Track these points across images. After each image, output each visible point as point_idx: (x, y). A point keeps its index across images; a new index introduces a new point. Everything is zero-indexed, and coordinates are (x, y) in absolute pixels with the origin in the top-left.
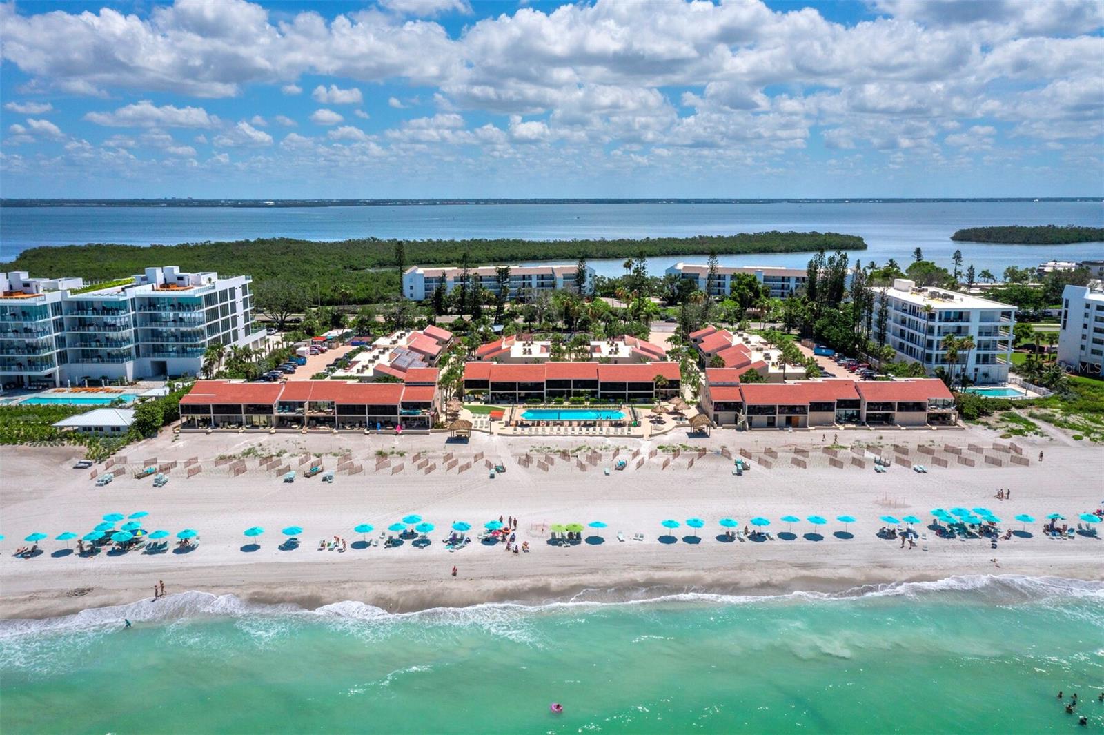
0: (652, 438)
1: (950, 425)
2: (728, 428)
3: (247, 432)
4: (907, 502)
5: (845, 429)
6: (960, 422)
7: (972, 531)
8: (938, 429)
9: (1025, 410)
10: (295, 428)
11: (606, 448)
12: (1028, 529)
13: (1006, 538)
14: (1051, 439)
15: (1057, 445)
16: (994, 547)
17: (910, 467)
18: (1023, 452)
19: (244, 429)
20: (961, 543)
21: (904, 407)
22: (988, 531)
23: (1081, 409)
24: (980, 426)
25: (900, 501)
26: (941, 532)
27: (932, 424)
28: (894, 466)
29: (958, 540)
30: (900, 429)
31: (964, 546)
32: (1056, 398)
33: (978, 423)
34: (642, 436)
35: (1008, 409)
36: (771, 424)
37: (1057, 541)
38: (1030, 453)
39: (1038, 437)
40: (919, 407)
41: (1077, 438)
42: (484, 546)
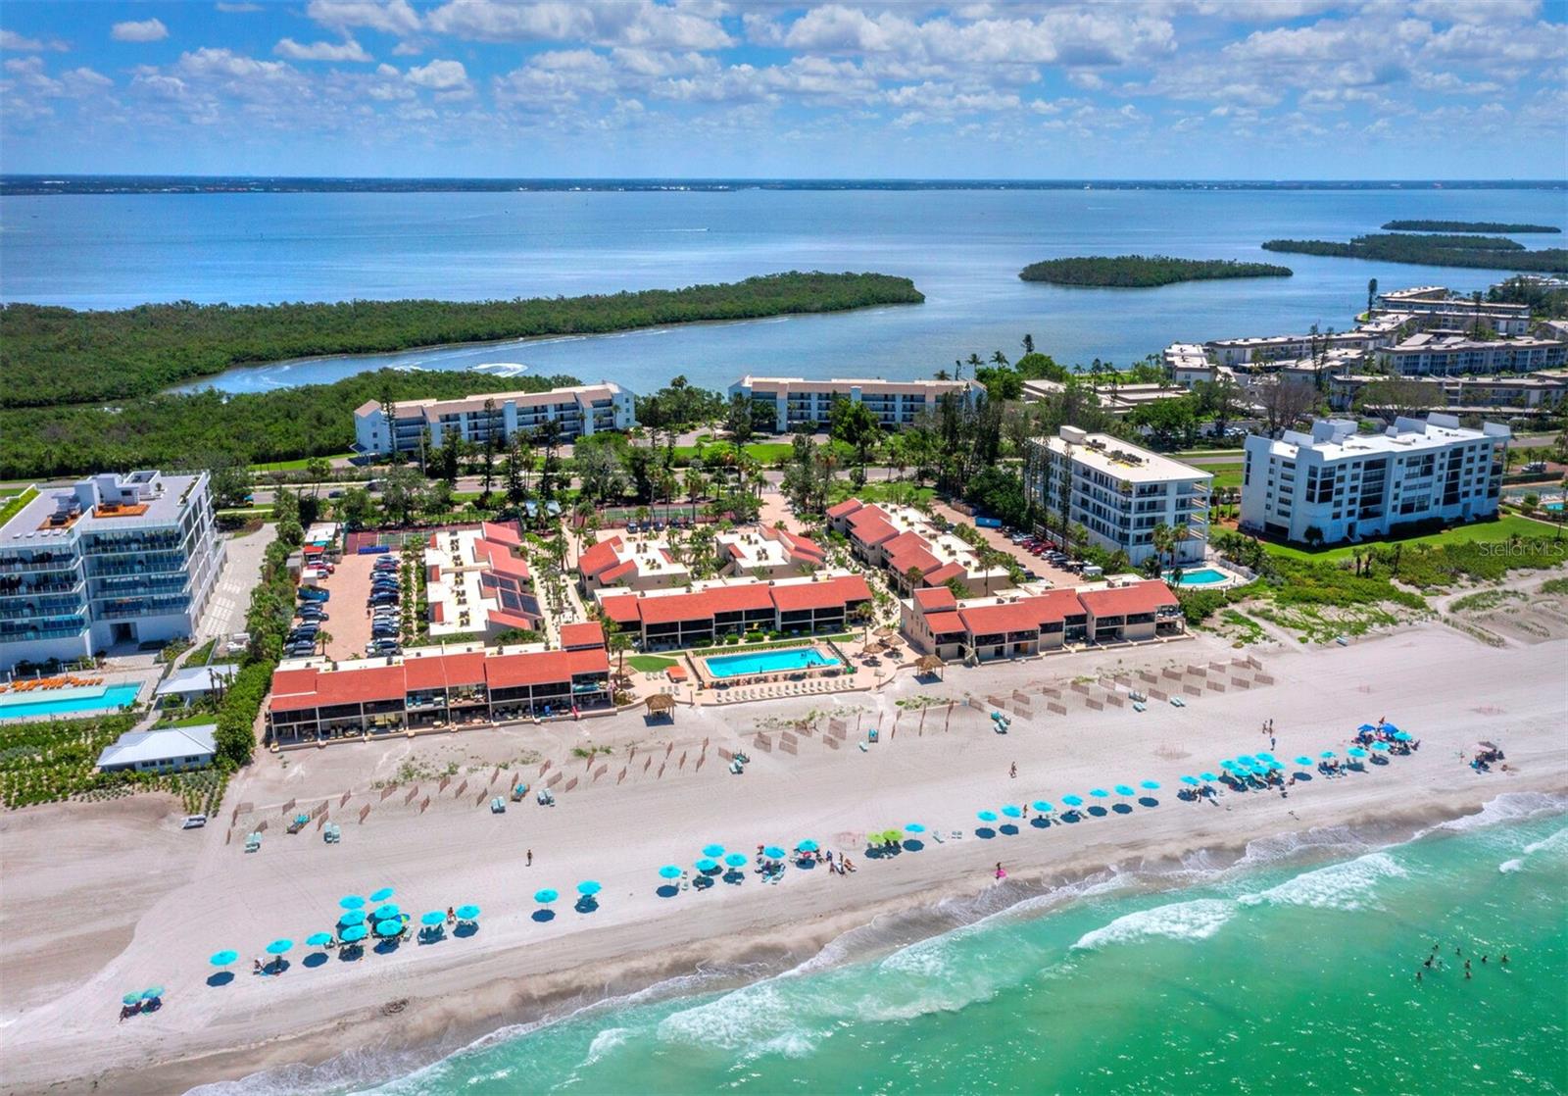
0: (882, 690)
1: (1178, 634)
2: (955, 664)
3: (375, 740)
4: (1187, 750)
5: (1077, 651)
6: (1186, 628)
7: (1259, 779)
8: (1169, 641)
9: (1241, 604)
10: (439, 726)
11: (841, 712)
12: (1307, 770)
13: (1291, 784)
14: (1281, 645)
15: (1287, 652)
16: (1284, 795)
17: (1165, 700)
18: (1263, 667)
19: (370, 735)
20: (1255, 796)
21: (1134, 619)
22: (1273, 779)
23: (1293, 599)
24: (1207, 632)
25: (1179, 749)
26: (1236, 786)
27: (1162, 635)
28: (1151, 700)
29: (1251, 793)
30: (1131, 646)
31: (1259, 799)
32: (1263, 583)
33: (1204, 629)
34: (870, 689)
35: (1226, 606)
36: (999, 653)
37: (1335, 778)
38: (1269, 666)
39: (1267, 642)
40: (1147, 617)
41: (1303, 641)
42: (802, 871)
